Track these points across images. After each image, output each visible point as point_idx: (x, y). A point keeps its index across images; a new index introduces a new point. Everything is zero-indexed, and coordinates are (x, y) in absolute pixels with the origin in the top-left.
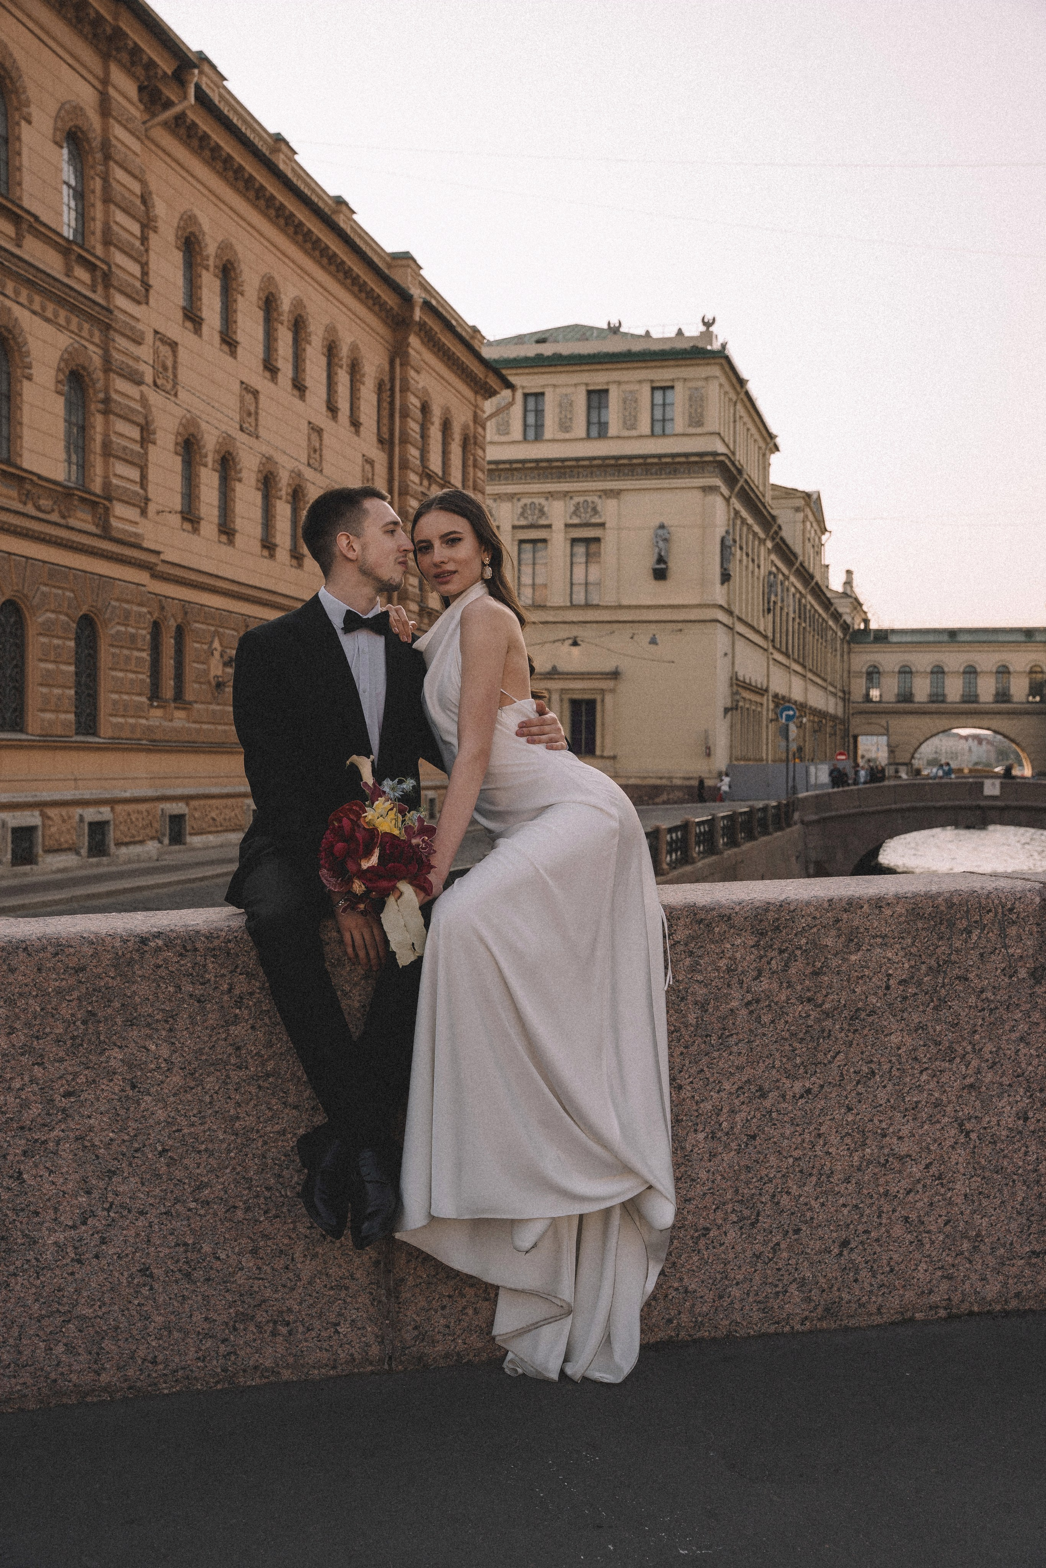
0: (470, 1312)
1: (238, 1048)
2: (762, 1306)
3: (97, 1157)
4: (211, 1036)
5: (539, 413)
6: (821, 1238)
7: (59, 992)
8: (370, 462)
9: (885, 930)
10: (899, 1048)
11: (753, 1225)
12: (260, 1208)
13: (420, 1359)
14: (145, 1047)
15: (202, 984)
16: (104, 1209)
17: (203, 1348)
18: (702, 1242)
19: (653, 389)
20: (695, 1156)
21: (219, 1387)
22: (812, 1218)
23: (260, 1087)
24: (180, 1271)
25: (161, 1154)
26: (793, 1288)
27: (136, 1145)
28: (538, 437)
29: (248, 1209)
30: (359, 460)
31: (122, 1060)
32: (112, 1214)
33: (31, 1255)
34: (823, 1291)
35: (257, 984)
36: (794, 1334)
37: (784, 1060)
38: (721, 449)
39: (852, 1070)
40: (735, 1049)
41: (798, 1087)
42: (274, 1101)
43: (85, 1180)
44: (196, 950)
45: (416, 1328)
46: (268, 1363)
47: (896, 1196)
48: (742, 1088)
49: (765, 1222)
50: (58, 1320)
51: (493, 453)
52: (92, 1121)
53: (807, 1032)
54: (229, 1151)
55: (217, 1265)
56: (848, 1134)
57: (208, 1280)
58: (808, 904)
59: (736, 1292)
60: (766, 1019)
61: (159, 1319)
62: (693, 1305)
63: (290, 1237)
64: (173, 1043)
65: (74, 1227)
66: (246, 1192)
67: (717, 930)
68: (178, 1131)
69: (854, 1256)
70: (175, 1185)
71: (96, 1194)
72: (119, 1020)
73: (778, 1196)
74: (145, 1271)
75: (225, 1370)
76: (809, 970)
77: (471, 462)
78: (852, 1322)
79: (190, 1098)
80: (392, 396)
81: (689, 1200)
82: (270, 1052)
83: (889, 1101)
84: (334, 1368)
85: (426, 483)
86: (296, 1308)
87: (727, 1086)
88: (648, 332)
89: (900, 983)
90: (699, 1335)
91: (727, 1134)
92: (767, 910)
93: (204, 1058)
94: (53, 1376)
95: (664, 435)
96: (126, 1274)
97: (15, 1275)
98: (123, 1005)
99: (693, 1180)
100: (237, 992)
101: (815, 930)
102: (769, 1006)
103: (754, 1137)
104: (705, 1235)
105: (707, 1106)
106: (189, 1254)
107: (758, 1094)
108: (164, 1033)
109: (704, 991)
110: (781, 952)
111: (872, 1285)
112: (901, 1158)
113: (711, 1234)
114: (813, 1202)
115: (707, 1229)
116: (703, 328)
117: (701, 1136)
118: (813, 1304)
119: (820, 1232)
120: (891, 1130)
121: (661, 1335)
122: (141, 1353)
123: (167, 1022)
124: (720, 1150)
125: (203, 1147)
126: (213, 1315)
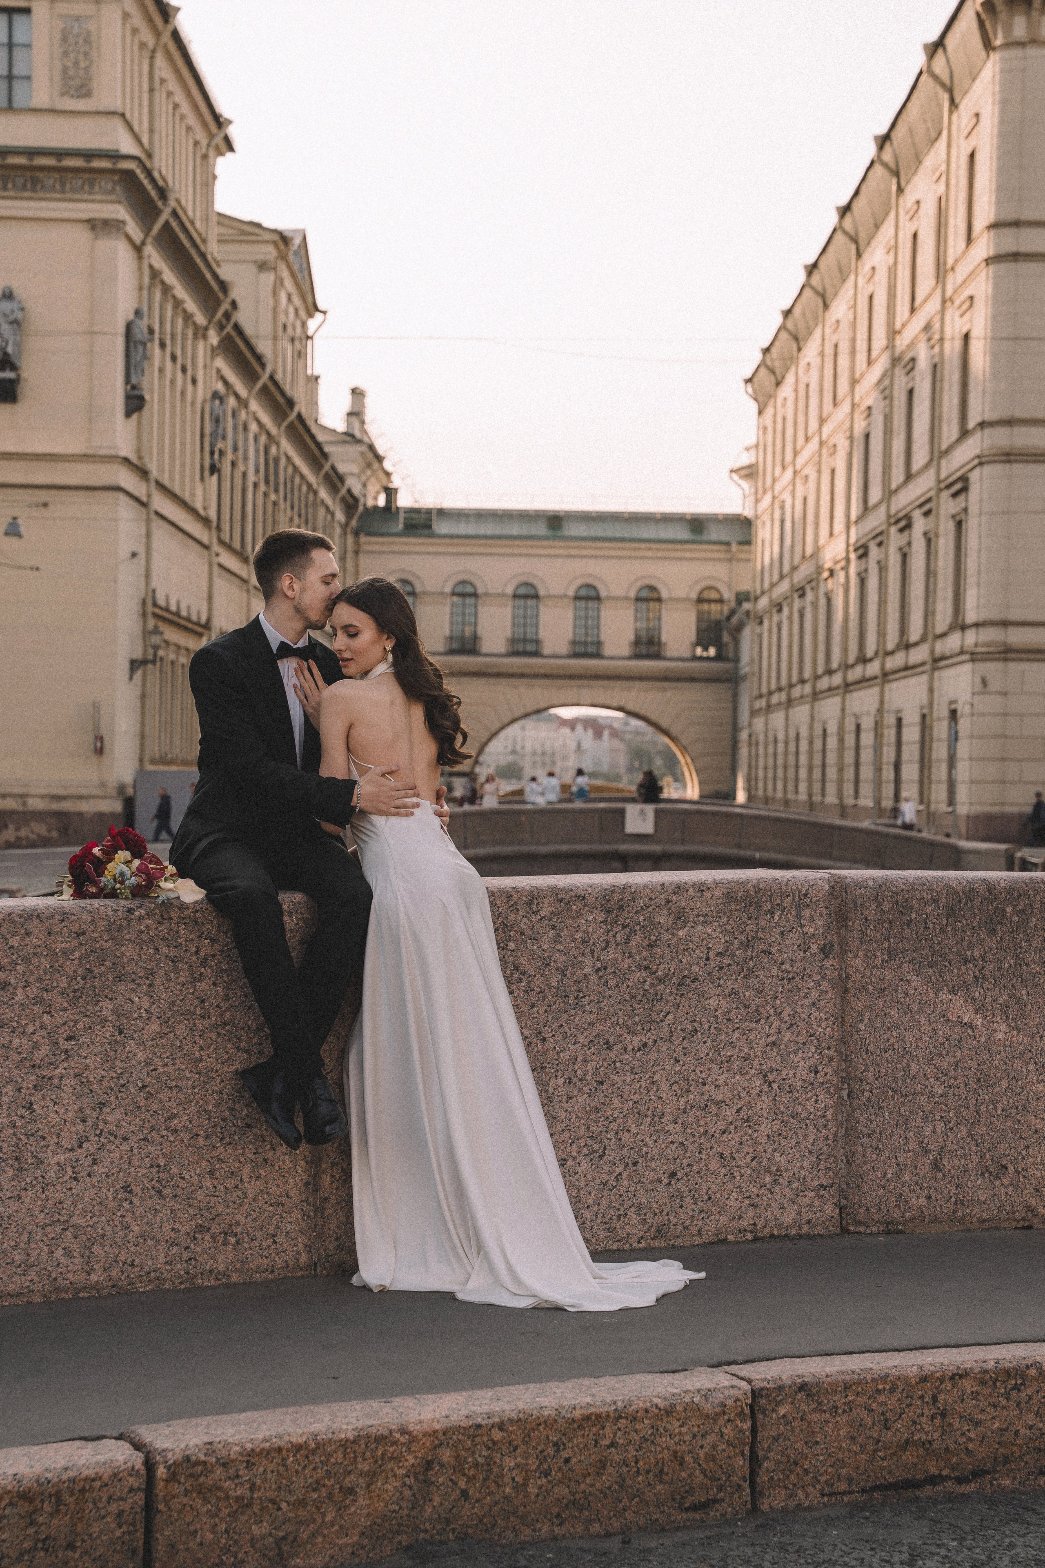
1: (203, 1001)
3: (91, 1091)
4: (181, 990)
6: (653, 1170)
7: (64, 952)
9: (705, 910)
10: (715, 1010)
11: (600, 1157)
12: (217, 1136)
14: (130, 1000)
15: (175, 947)
16: (95, 1135)
17: (170, 1254)
20: (556, 1099)
21: (183, 1286)
22: (646, 1153)
23: (219, 1034)
24: (153, 1188)
25: (141, 1089)
26: (631, 1212)
27: (122, 1082)
29: (207, 1137)
31: (112, 1010)
32: (102, 1140)
33: (38, 1173)
34: (655, 1215)
35: (218, 948)
37: (625, 1018)
39: (678, 1028)
40: (587, 1008)
41: (636, 1041)
42: (230, 1046)
43: (81, 1110)
45: (337, 1239)
46: (221, 1267)
47: (712, 1136)
48: (591, 1041)
49: (610, 1155)
50: (58, 1229)
52: (88, 1061)
53: (643, 995)
54: (194, 1087)
55: (183, 1184)
56: (675, 1082)
57: (176, 1196)
60: (612, 983)
61: (136, 1228)
63: (240, 1162)
64: (152, 996)
65: (72, 1150)
66: (206, 1122)
67: (573, 907)
68: (155, 1070)
69: (679, 1186)
70: (152, 1115)
71: (90, 1122)
72: (110, 977)
73: (620, 1134)
74: (127, 1188)
75: (187, 1273)
76: (646, 942)
79: (164, 1043)
82: (227, 1004)
83: (707, 1054)
84: (271, 1272)
86: (243, 1221)
87: (580, 1039)
89: (716, 955)
91: (581, 1080)
92: (613, 892)
93: (176, 1008)
94: (54, 1275)
96: (111, 1190)
97: (26, 1189)
98: (114, 964)
100: (202, 954)
101: (650, 909)
102: (614, 972)
103: (602, 1083)
105: (565, 1056)
106: (161, 1174)
107: (604, 1047)
108: (145, 988)
109: (564, 958)
110: (624, 927)
111: (693, 1211)
112: (716, 1104)
114: (647, 1139)
117: (561, 1081)
118: (646, 1226)
119: (653, 1164)
120: (709, 1079)
122: (122, 1257)
123: (147, 978)
124: (575, 1093)
125: (174, 1084)
126: (177, 1226)
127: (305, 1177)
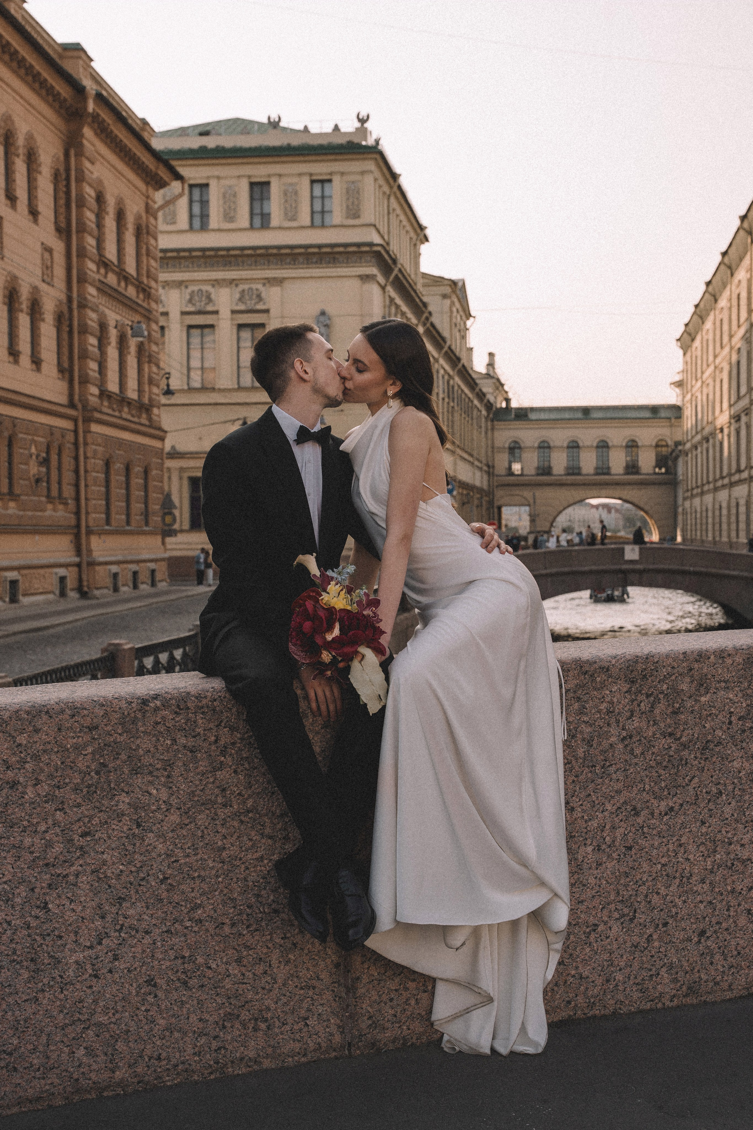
0: (413, 1002)
2: (640, 987)
3: (110, 886)
4: (201, 780)
5: (204, 203)
6: (684, 929)
7: (76, 747)
8: (49, 250)
9: (727, 676)
10: (740, 772)
11: (631, 920)
12: (243, 924)
13: (373, 1044)
14: (147, 792)
15: (194, 737)
16: (116, 931)
17: (198, 1044)
18: (593, 936)
19: (313, 182)
20: (585, 866)
21: (212, 1077)
22: (677, 913)
23: (242, 822)
24: (179, 980)
25: (162, 882)
26: (663, 971)
27: (142, 875)
28: (204, 227)
29: (233, 925)
30: (39, 248)
31: (129, 804)
32: (123, 935)
33: (56, 973)
34: (687, 973)
35: (238, 735)
36: (664, 1009)
37: (652, 784)
38: (377, 240)
39: (704, 791)
40: (614, 776)
41: (663, 806)
42: (253, 833)
43: (100, 906)
44: (188, 708)
45: (370, 1018)
46: (252, 1054)
47: (740, 893)
48: (620, 808)
49: (641, 918)
50: (79, 1028)
51: (165, 242)
52: (105, 856)
53: (669, 761)
54: (217, 877)
55: (209, 973)
56: (702, 843)
57: (202, 986)
58: (667, 656)
59: (619, 977)
60: (637, 751)
61: (161, 1022)
62: (587, 988)
63: (268, 947)
64: (171, 788)
65: (91, 947)
66: (231, 911)
67: (598, 679)
68: (177, 861)
69: (709, 943)
70: (174, 907)
71: (109, 918)
72: (126, 771)
73: (650, 896)
74: (150, 982)
75: (217, 1063)
76: (670, 710)
77: (144, 251)
78: (710, 998)
79: (185, 833)
80: (68, 186)
81: (582, 902)
82: (249, 792)
83: (733, 815)
84: (305, 1055)
85: (102, 271)
86: (273, 1006)
87: (609, 807)
88: (306, 127)
89: (739, 719)
90: (591, 1013)
91: (609, 846)
92: (636, 662)
93: (196, 799)
94: (75, 1076)
95: (323, 226)
96: (134, 985)
97: (43, 991)
98: (129, 757)
99: (584, 885)
100: (222, 742)
101: (673, 677)
102: (640, 740)
103: (630, 848)
104: (594, 930)
105: (594, 824)
106: (186, 965)
107: (633, 813)
108: (163, 779)
109: (589, 730)
110: (648, 696)
111: (724, 967)
112: (743, 862)
113: (599, 929)
114: (677, 900)
115: (596, 925)
116: (358, 125)
117: (590, 849)
118: (679, 984)
119: (683, 924)
120: (735, 839)
121: (563, 1014)
122: (148, 1052)
123: (165, 770)
124: (604, 859)
125: (196, 874)
126: (206, 1016)
127: (334, 958)
